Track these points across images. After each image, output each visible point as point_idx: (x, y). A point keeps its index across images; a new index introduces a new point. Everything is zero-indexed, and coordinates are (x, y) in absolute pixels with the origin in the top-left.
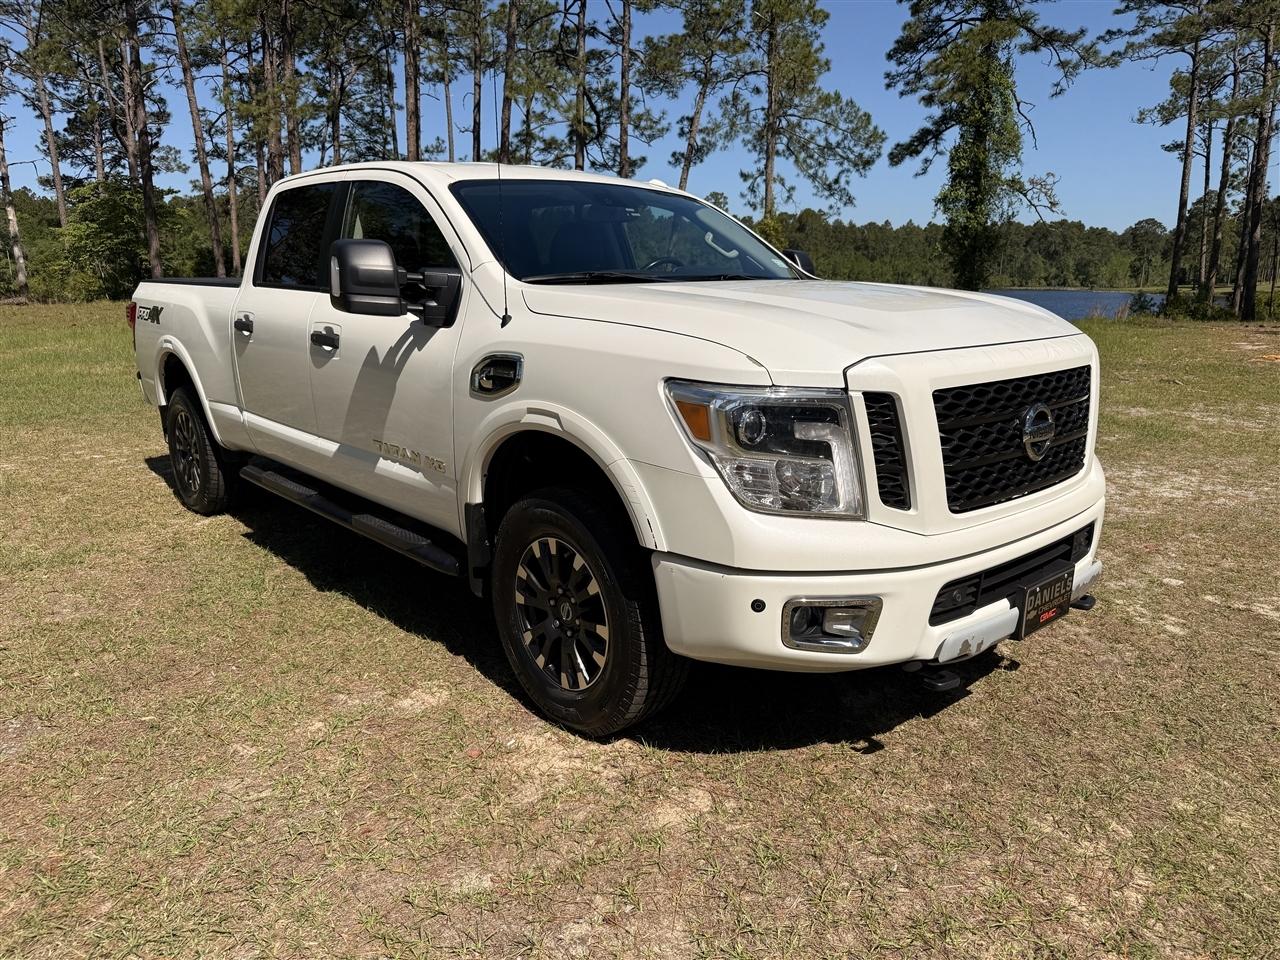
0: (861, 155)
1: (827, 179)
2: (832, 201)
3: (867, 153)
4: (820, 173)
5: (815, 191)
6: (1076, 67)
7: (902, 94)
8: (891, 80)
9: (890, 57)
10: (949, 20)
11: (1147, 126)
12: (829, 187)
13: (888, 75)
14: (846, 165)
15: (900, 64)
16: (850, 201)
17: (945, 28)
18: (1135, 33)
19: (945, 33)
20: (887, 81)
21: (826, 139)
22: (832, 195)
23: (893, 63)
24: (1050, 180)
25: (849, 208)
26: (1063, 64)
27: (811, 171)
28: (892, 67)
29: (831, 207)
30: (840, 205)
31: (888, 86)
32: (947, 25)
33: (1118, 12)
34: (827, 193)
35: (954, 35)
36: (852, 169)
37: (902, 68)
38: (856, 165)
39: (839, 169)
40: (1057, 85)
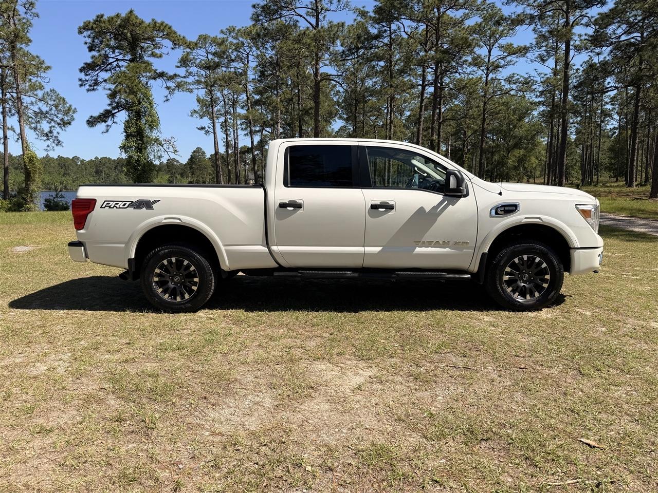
0: (62, 120)
1: (43, 130)
2: (48, 143)
3: (66, 118)
4: (39, 127)
5: (37, 137)
6: (174, 90)
7: (88, 90)
8: (82, 83)
9: (81, 70)
10: (113, 58)
11: (194, 118)
12: (47, 135)
13: (80, 80)
14: (53, 124)
15: (87, 75)
16: (59, 143)
17: (110, 62)
18: (184, 77)
19: (110, 64)
20: (80, 83)
21: (39, 108)
22: (48, 139)
23: (83, 74)
24: (173, 140)
25: (59, 147)
26: (168, 88)
27: (33, 125)
28: (82, 76)
29: (48, 146)
30: (54, 145)
31: (81, 85)
32: (111, 60)
33: (177, 67)
34: (45, 138)
35: (115, 65)
36: (56, 126)
37: (87, 78)
38: (59, 124)
39: (49, 125)
40: (166, 97)
